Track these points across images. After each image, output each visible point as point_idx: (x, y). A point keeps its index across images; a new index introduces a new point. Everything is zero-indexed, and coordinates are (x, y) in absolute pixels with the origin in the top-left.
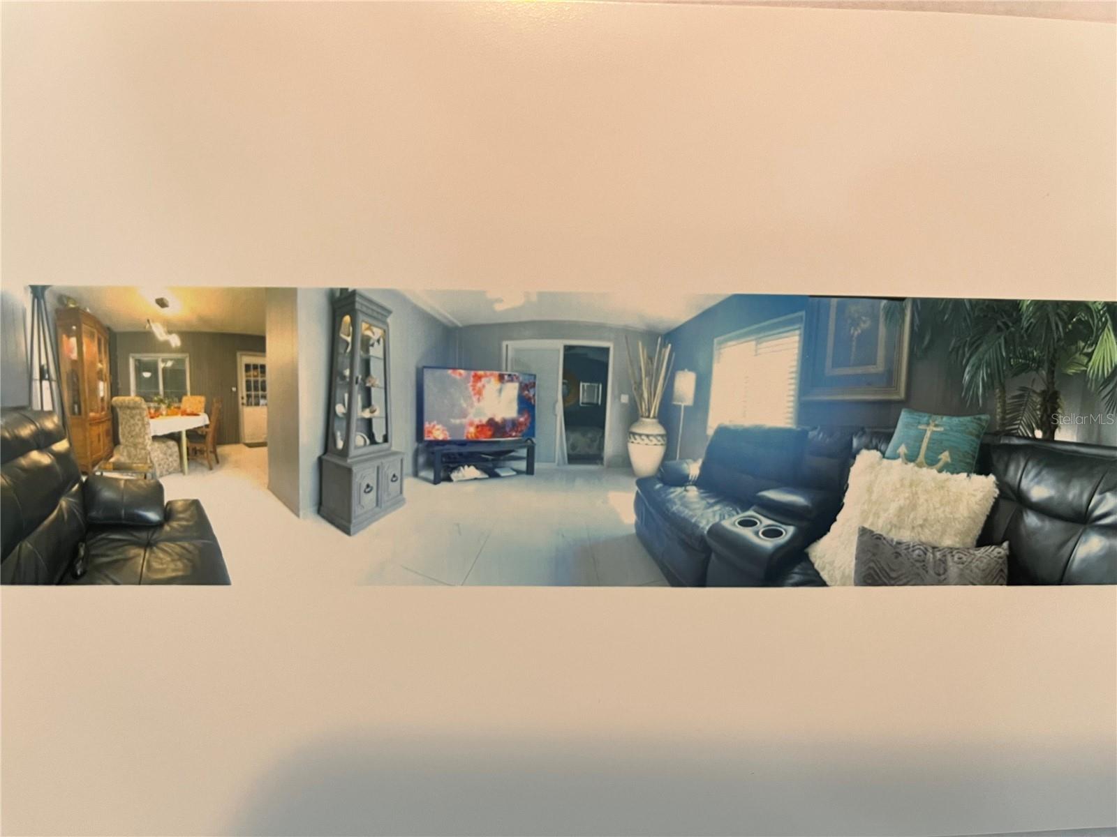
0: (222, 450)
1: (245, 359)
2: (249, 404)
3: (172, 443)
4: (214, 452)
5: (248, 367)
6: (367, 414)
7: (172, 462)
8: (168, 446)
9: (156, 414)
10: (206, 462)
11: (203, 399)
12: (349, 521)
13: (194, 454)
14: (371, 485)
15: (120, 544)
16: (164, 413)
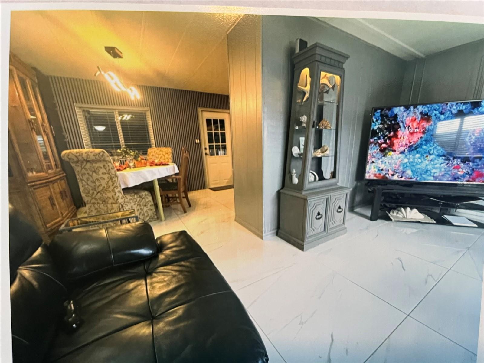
0: (192, 195)
1: (206, 115)
2: (212, 154)
3: (145, 193)
4: (186, 197)
5: (209, 121)
6: (319, 154)
7: (146, 211)
8: (140, 197)
9: (123, 166)
10: (179, 206)
11: (170, 150)
12: (303, 240)
13: (168, 202)
14: (321, 213)
15: (118, 283)
16: (131, 164)
